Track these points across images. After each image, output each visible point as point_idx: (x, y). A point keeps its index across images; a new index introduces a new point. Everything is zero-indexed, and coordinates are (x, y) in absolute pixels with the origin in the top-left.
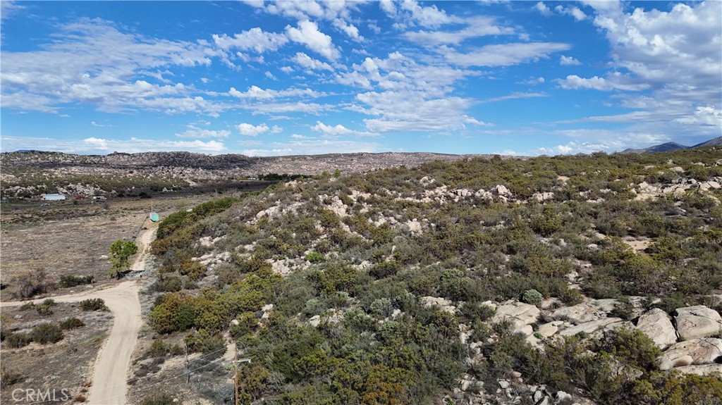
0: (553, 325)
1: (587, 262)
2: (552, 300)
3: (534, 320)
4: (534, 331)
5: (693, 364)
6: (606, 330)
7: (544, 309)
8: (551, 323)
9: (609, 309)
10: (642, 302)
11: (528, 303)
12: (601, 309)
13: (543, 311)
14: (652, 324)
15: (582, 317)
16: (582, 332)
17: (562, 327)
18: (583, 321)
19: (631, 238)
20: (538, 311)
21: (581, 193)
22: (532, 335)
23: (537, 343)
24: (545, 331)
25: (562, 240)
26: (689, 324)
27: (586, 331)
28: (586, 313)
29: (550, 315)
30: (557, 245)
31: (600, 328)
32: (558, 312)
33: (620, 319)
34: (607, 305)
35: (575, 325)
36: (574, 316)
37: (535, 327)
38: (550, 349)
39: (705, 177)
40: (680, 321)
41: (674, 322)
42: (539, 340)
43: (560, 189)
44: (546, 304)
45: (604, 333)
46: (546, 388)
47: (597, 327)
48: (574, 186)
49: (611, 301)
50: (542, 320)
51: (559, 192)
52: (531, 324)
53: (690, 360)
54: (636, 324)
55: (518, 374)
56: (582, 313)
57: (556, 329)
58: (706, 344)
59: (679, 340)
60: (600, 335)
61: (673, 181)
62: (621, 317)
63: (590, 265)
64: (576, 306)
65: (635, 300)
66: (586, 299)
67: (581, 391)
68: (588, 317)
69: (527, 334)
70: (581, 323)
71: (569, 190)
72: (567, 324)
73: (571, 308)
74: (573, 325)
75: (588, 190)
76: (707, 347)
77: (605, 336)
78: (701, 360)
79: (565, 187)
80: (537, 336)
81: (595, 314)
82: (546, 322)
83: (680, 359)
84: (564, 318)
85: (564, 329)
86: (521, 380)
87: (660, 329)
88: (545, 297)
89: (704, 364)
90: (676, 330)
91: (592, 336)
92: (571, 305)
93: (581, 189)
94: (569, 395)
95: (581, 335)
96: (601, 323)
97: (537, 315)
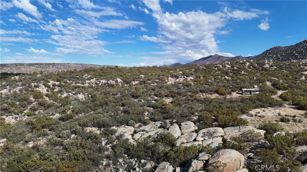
0: (139, 134)
1: (151, 108)
2: (139, 124)
3: (132, 133)
4: (132, 137)
5: (186, 143)
6: (158, 134)
7: (136, 128)
8: (139, 133)
9: (159, 125)
10: (170, 121)
11: (130, 126)
12: (156, 126)
13: (136, 129)
14: (173, 129)
15: (150, 129)
16: (150, 135)
17: (143, 134)
18: (150, 131)
19: (166, 98)
20: (134, 129)
21: (149, 82)
22: (132, 139)
23: (134, 142)
24: (136, 136)
25: (142, 100)
26: (185, 128)
27: (151, 135)
28: (151, 128)
29: (138, 130)
30: (141, 102)
31: (156, 133)
32: (141, 128)
33: (163, 129)
34: (158, 124)
35: (147, 133)
36: (147, 129)
37: (132, 135)
38: (138, 143)
39: (189, 75)
40: (182, 128)
41: (180, 128)
42: (134, 140)
43: (141, 80)
44: (137, 126)
45: (158, 135)
46: (137, 159)
47: (155, 133)
48: (146, 79)
49: (160, 122)
50: (135, 132)
51: (141, 81)
52: (131, 134)
53: (185, 141)
54: (168, 130)
55: (126, 155)
56: (150, 128)
57: (140, 135)
58: (190, 135)
59: (182, 134)
60: (156, 136)
61: (179, 77)
62: (163, 128)
63: (152, 109)
64: (148, 125)
65: (168, 121)
66: (151, 122)
67: (149, 158)
68: (152, 129)
69: (130, 139)
70: (150, 132)
71: (144, 80)
72: (145, 133)
73: (146, 126)
74: (146, 133)
75: (151, 80)
76: (191, 136)
77: (158, 136)
78: (189, 141)
79: (143, 79)
80: (133, 139)
81: (154, 128)
82: (137, 133)
83: (182, 141)
84: (143, 131)
85: (143, 135)
86: (127, 158)
87: (176, 131)
88: (136, 123)
89: (190, 142)
90: (181, 131)
91: (153, 136)
92: (146, 125)
93: (149, 80)
94: (145, 161)
95: (150, 137)
96: (156, 131)
97: (133, 130)
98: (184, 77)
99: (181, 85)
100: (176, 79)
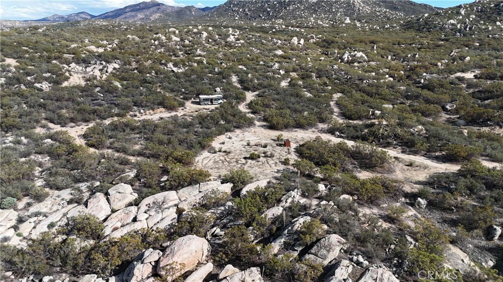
0: (30, 223)
1: (46, 155)
2: (26, 200)
3: (13, 223)
4: (15, 231)
5: (121, 227)
6: (68, 216)
7: (21, 210)
8: (28, 221)
9: (68, 197)
10: (88, 187)
11: (6, 209)
12: (63, 199)
13: (20, 212)
14: (96, 205)
15: (51, 209)
16: (52, 223)
17: (37, 222)
18: (52, 211)
19: (73, 124)
20: (16, 213)
21: (29, 78)
22: (15, 236)
23: (21, 241)
24: (25, 229)
25: (23, 138)
26: (116, 200)
27: (54, 221)
28: (53, 205)
29: (26, 214)
30: (20, 144)
31: (64, 215)
32: (33, 210)
33: (76, 204)
34: (66, 194)
35: (47, 217)
36: (44, 210)
37: (15, 228)
38: (30, 242)
39: (110, 60)
40: (111, 199)
41: (108, 199)
42: (21, 238)
43: (10, 74)
44: (21, 205)
45: (67, 218)
46: (34, 277)
47: (62, 215)
48: (21, 71)
49: (68, 191)
50: (21, 221)
51: (10, 78)
52: (12, 227)
53: (119, 224)
54: (86, 207)
55: (9, 274)
56: (50, 206)
57: (33, 225)
58: (127, 212)
59: (113, 211)
60: (65, 221)
62: (77, 202)
63: (49, 158)
64: (45, 202)
65: (83, 186)
66: (51, 192)
67: (58, 269)
68: (55, 208)
69: (11, 236)
70: (51, 214)
71: (17, 75)
72: (41, 218)
73: (41, 204)
74: (45, 218)
75: (33, 75)
76: (128, 214)
77: (68, 221)
78: (125, 223)
79: (15, 73)
80: (19, 235)
81: (59, 204)
82: (24, 222)
83: (115, 226)
84: (37, 214)
85: (39, 223)
86: (13, 277)
87: (101, 207)
88: (19, 199)
89: (127, 224)
90: (110, 205)
91: (59, 224)
92: (41, 201)
93: (28, 74)
94: (51, 277)
95: (51, 226)
96: (64, 210)
97: (16, 217)
98: (102, 64)
99: (98, 89)
100: (86, 68)
